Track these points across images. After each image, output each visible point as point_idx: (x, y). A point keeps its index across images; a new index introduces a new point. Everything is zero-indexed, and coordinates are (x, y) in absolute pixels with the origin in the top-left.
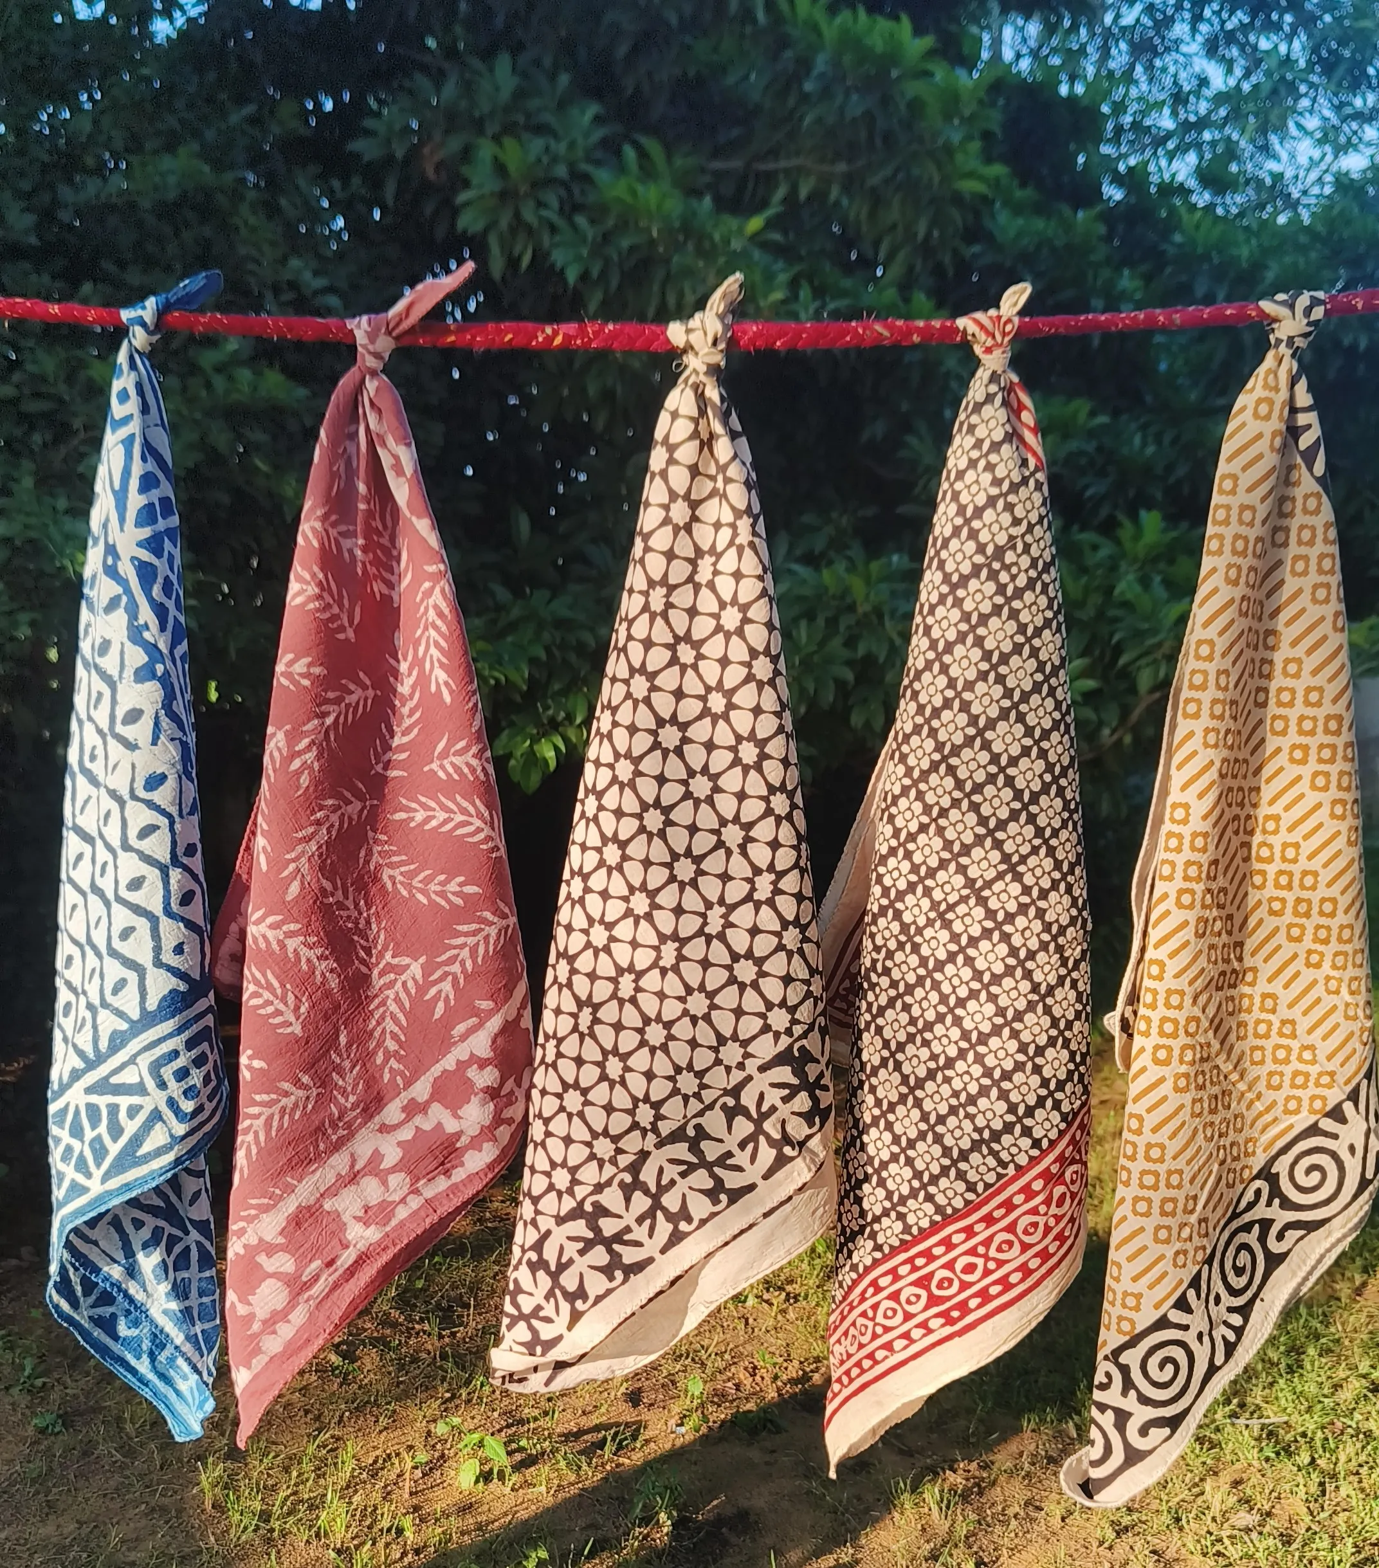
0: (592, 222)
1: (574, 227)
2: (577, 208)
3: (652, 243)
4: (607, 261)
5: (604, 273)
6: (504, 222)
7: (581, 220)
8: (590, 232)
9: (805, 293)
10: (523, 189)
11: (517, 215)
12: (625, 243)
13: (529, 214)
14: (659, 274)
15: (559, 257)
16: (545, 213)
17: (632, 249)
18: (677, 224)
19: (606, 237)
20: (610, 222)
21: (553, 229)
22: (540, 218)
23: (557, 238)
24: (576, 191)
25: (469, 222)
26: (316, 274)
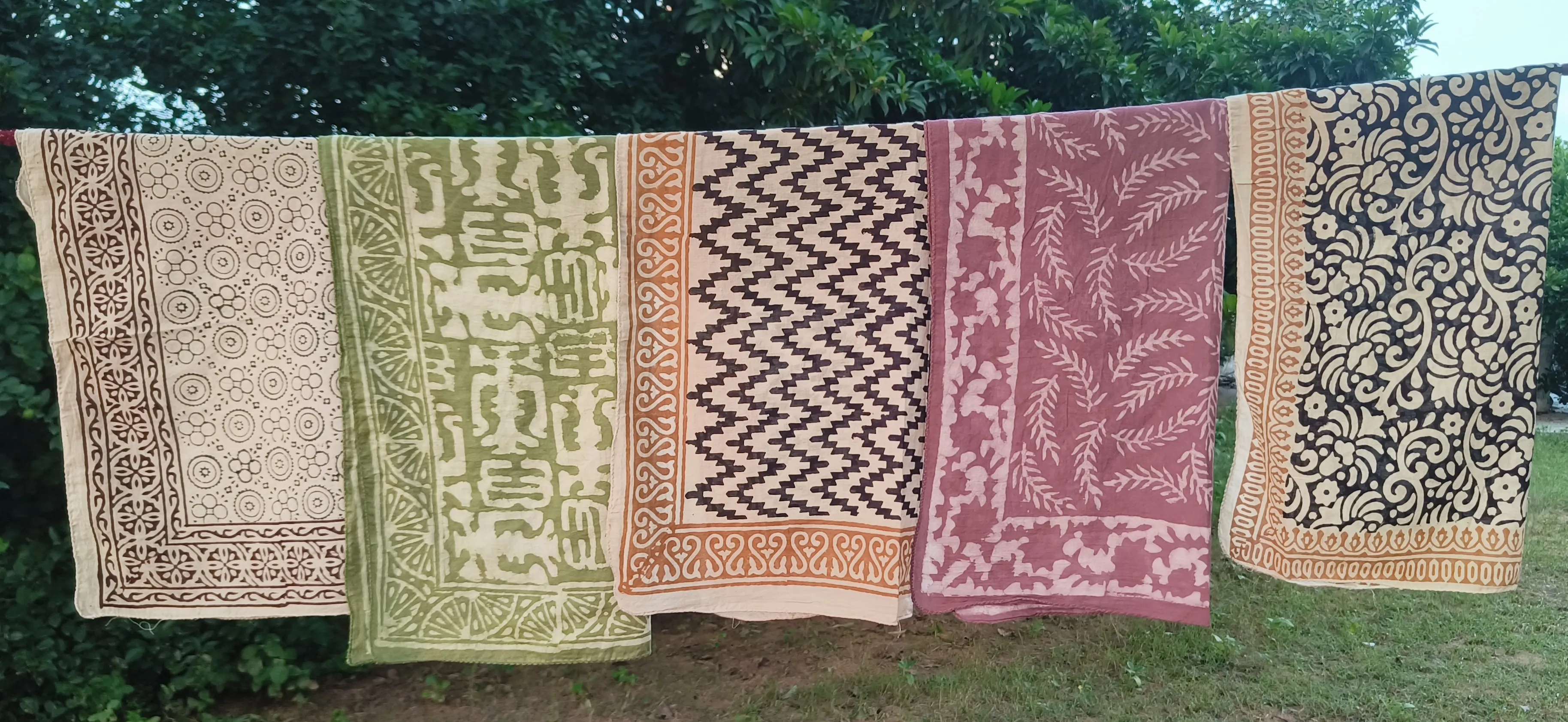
0: (771, 29)
1: (759, 34)
2: (762, 21)
3: (806, 44)
4: (778, 54)
5: (775, 62)
6: (715, 28)
7: (762, 29)
8: (769, 36)
9: (901, 77)
10: (729, 8)
11: (724, 24)
12: (789, 44)
13: (730, 26)
14: (809, 63)
15: (748, 51)
16: (740, 23)
17: (793, 47)
18: (820, 33)
19: (779, 39)
20: (780, 31)
21: (747, 34)
22: (738, 26)
23: (748, 39)
24: (762, 10)
25: (693, 27)
26: (596, 59)
